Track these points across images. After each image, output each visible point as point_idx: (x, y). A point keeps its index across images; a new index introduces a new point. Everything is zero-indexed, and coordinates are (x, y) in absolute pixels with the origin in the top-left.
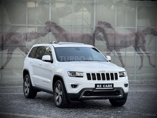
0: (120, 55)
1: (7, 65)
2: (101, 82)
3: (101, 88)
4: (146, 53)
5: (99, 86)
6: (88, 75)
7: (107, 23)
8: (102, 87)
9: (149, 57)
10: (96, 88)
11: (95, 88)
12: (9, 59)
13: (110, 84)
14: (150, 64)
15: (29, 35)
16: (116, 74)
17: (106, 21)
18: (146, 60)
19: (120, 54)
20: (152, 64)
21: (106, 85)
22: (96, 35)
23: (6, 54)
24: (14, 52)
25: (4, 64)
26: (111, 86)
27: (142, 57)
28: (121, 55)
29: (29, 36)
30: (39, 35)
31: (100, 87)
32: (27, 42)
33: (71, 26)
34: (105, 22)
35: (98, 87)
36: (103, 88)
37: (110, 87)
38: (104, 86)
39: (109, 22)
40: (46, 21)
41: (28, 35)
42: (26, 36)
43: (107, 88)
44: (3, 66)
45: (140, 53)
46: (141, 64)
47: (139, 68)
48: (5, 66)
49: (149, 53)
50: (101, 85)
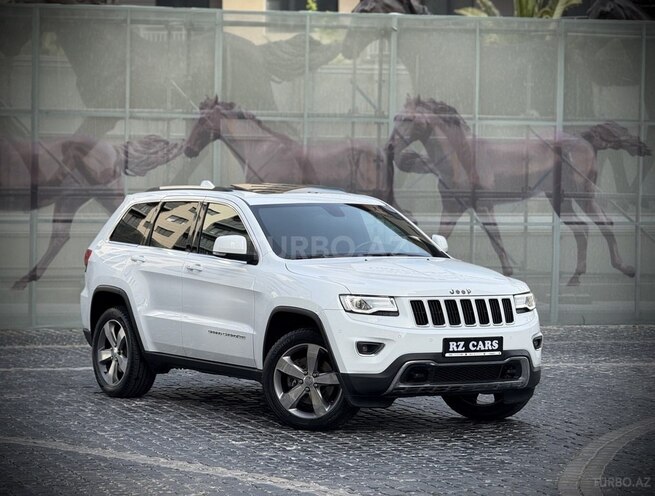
0: (493, 227)
1: (53, 264)
2: (463, 331)
3: (464, 354)
4: (598, 223)
5: (457, 346)
6: (417, 306)
7: (442, 103)
8: (468, 350)
9: (609, 237)
10: (447, 355)
11: (443, 354)
12: (59, 240)
13: (492, 339)
14: (616, 265)
15: (136, 151)
16: (507, 302)
17: (438, 100)
18: (597, 248)
19: (495, 224)
20: (623, 265)
21: (480, 343)
22: (396, 150)
23: (46, 221)
24: (78, 216)
25: (38, 261)
26: (496, 345)
27: (581, 239)
28: (499, 226)
29: (136, 154)
30: (175, 151)
31: (460, 349)
32: (126, 177)
33: (302, 116)
34: (434, 102)
35: (454, 352)
36: (468, 354)
37: (493, 350)
38: (474, 346)
39: (450, 103)
40: (203, 99)
41: (131, 150)
42: (123, 156)
43: (482, 354)
44: (35, 269)
45: (574, 219)
46: (579, 263)
47: (569, 280)
48: (45, 269)
49: (612, 223)
50: (462, 343)
